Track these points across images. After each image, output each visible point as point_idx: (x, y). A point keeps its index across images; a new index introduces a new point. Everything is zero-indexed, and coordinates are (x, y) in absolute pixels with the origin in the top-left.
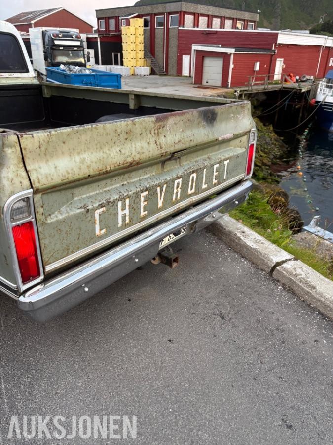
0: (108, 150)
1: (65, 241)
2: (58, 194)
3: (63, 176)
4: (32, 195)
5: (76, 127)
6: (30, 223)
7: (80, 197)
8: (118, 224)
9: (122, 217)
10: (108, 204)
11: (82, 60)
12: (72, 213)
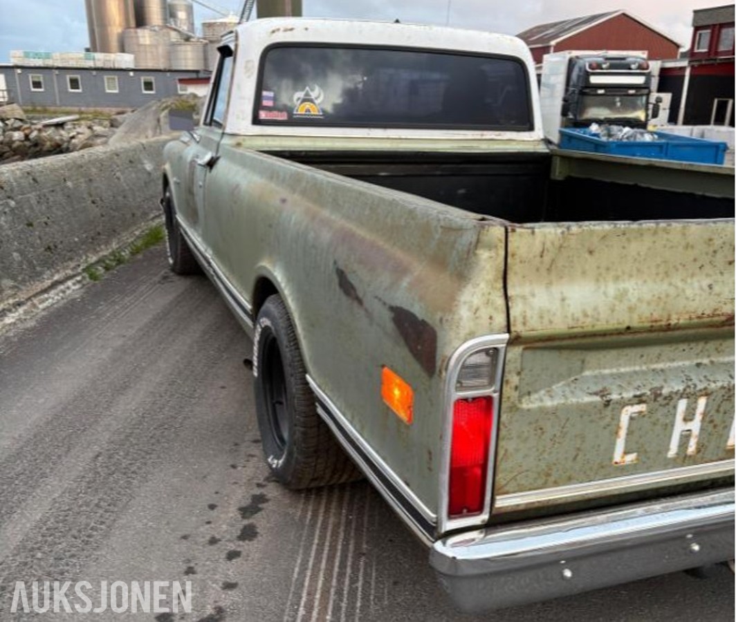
0: (682, 280)
1: (546, 455)
2: (555, 354)
3: (573, 319)
4: (504, 345)
5: (622, 225)
6: (489, 399)
7: (596, 372)
8: (668, 449)
9: (681, 435)
10: (655, 400)
11: (641, 115)
12: (574, 400)
